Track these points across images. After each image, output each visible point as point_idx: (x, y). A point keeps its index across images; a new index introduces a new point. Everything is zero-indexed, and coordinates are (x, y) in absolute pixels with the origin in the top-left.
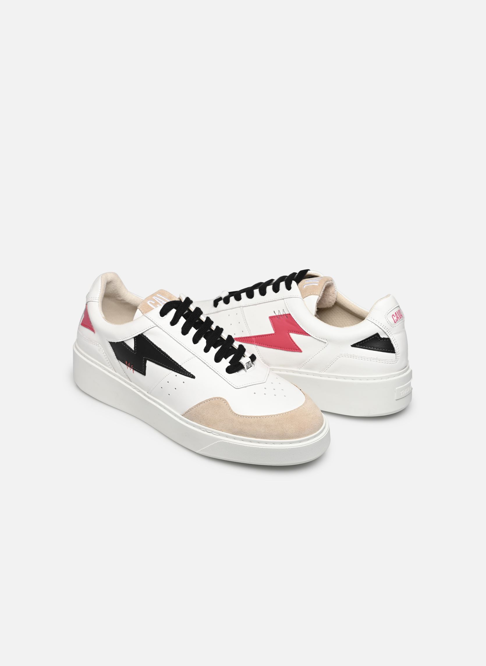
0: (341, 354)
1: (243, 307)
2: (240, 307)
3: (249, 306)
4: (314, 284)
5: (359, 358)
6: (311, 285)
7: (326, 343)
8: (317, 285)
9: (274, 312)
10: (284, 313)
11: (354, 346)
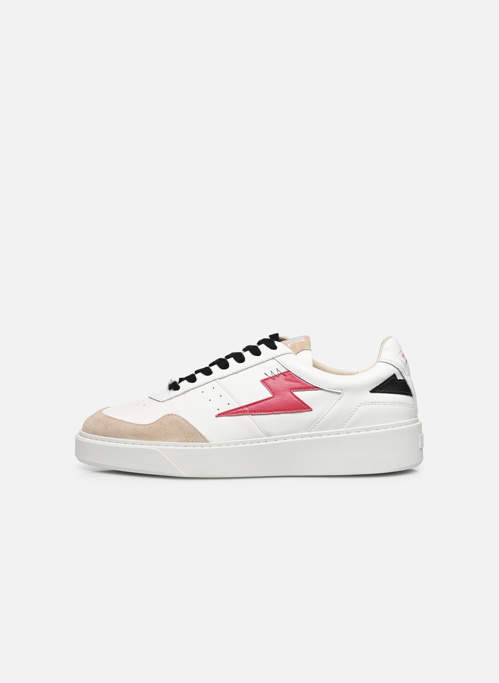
0: (360, 403)
1: (220, 379)
2: (215, 380)
3: (227, 376)
4: (301, 341)
5: (381, 404)
6: (297, 341)
7: (341, 393)
8: (304, 340)
9: (265, 374)
10: (279, 373)
11: (373, 391)
